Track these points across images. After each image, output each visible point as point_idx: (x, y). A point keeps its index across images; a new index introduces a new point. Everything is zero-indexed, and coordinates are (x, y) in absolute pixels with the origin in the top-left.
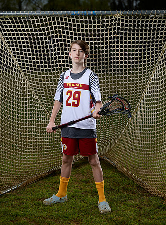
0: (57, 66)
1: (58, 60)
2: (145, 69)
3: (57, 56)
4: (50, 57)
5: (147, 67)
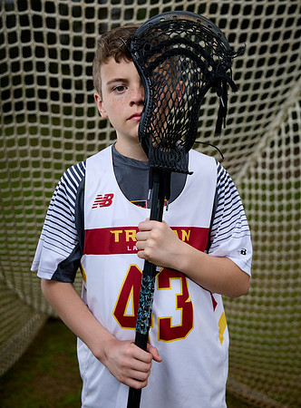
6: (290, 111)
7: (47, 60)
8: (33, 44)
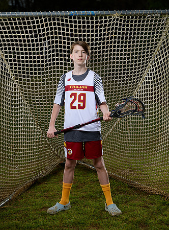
1: (52, 62)
3: (51, 58)
4: (44, 59)
6: (145, 77)
7: (63, 62)
8: (59, 57)
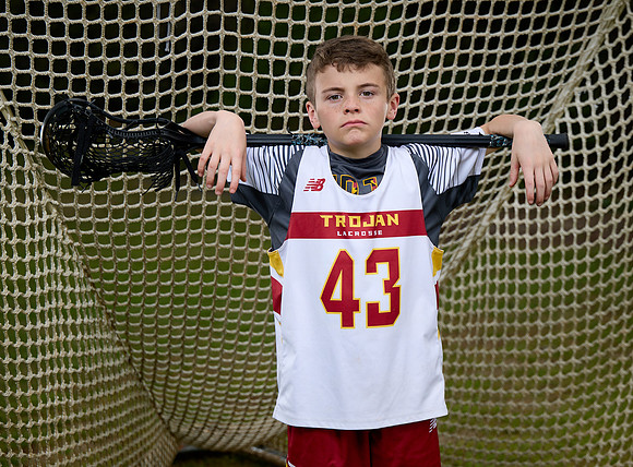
0: (181, 82)
1: (188, 53)
2: (541, 85)
3: (188, 35)
4: (155, 39)
5: (550, 75)
